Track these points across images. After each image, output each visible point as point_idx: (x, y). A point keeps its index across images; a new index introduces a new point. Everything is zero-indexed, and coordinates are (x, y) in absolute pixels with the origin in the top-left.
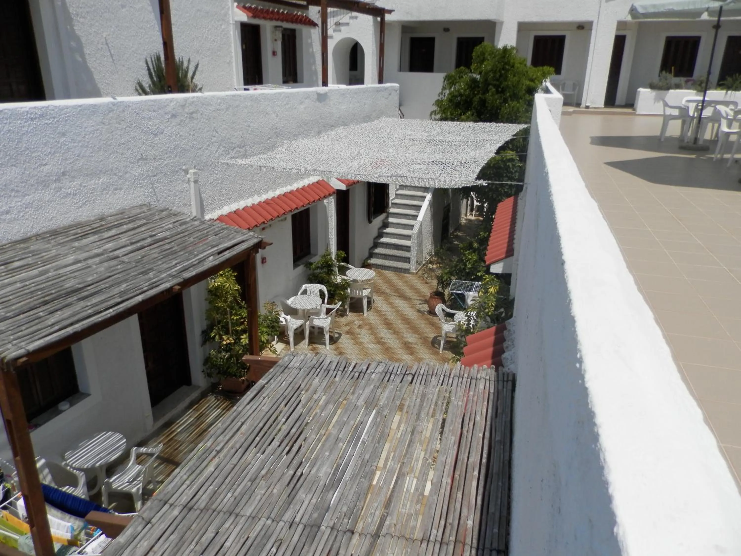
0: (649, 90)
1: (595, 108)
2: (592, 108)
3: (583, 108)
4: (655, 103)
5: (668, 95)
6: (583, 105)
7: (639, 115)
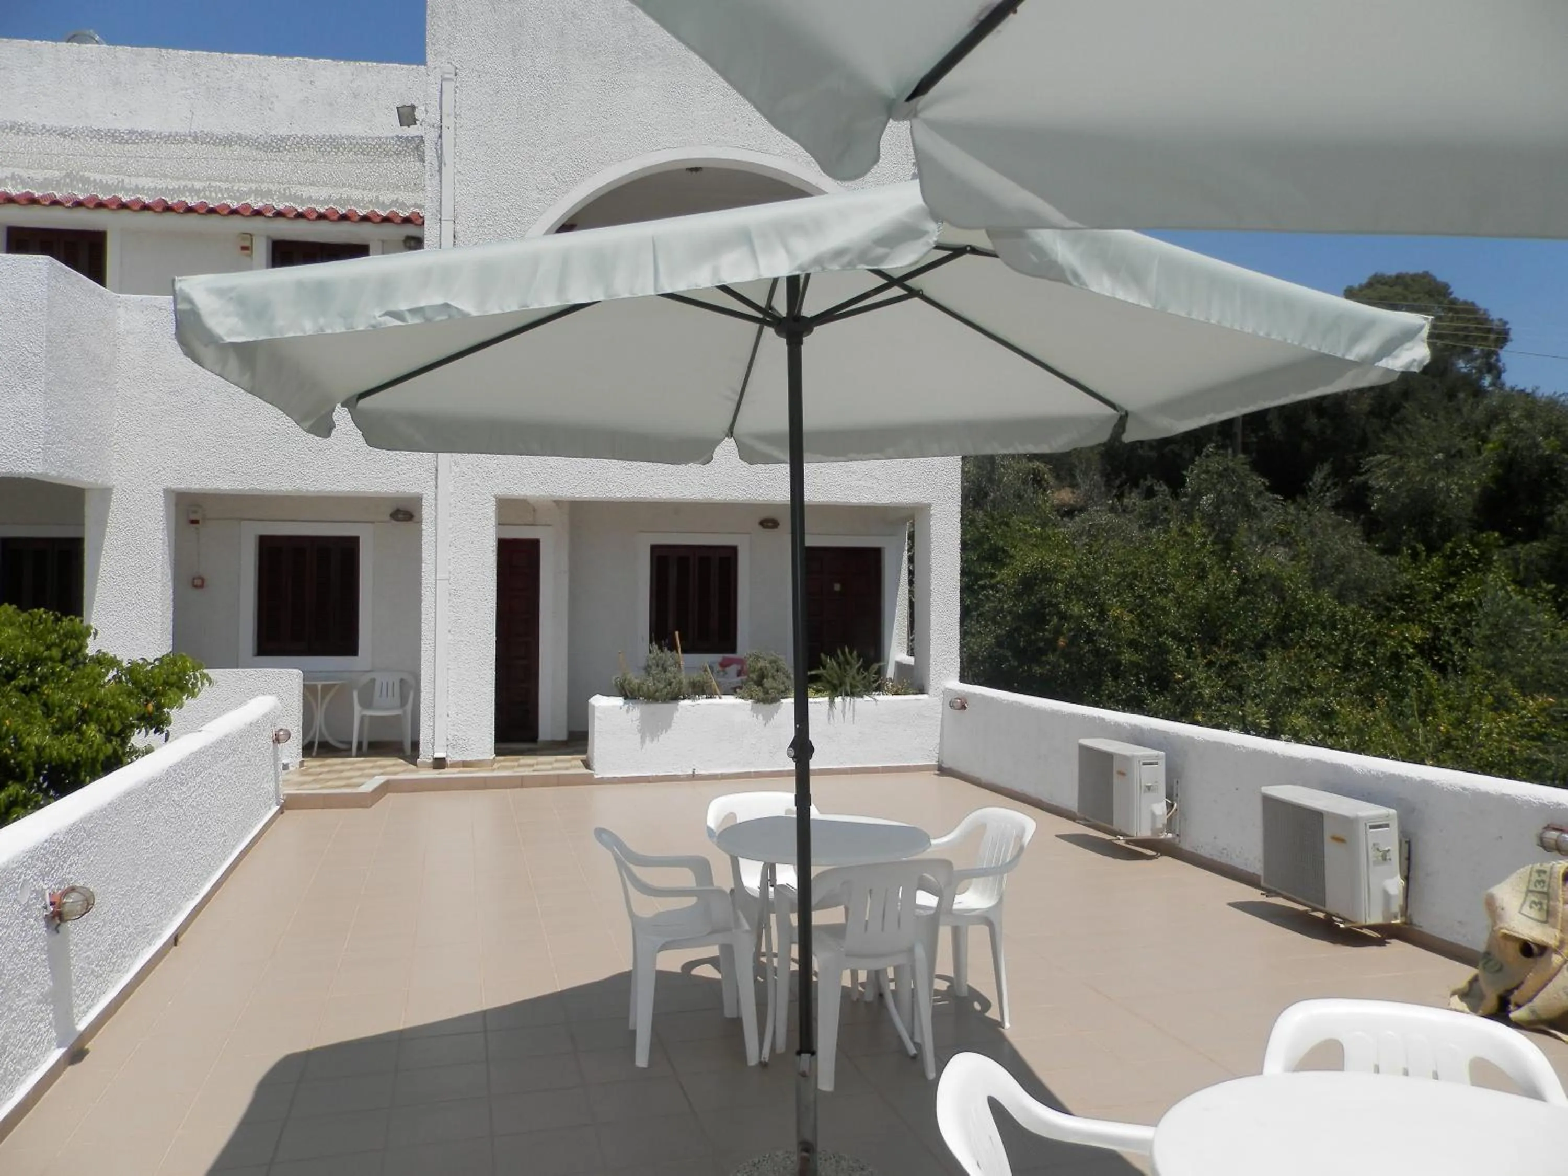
0: (619, 701)
1: (465, 764)
2: (454, 765)
3: (425, 765)
4: (643, 741)
5: (677, 715)
6: (426, 755)
7: (603, 781)
